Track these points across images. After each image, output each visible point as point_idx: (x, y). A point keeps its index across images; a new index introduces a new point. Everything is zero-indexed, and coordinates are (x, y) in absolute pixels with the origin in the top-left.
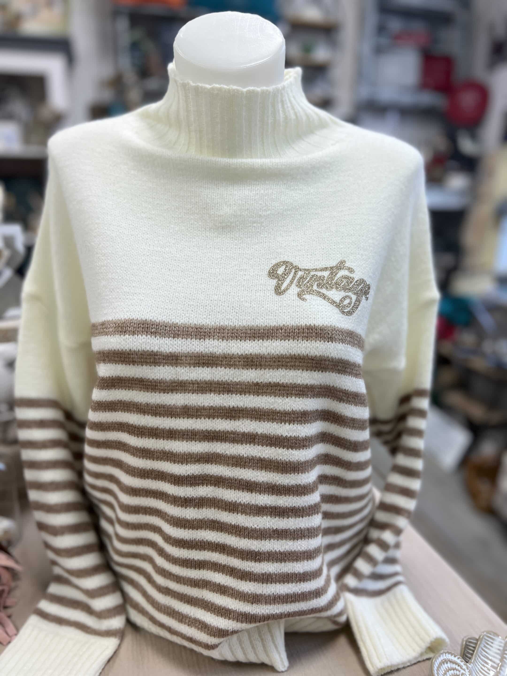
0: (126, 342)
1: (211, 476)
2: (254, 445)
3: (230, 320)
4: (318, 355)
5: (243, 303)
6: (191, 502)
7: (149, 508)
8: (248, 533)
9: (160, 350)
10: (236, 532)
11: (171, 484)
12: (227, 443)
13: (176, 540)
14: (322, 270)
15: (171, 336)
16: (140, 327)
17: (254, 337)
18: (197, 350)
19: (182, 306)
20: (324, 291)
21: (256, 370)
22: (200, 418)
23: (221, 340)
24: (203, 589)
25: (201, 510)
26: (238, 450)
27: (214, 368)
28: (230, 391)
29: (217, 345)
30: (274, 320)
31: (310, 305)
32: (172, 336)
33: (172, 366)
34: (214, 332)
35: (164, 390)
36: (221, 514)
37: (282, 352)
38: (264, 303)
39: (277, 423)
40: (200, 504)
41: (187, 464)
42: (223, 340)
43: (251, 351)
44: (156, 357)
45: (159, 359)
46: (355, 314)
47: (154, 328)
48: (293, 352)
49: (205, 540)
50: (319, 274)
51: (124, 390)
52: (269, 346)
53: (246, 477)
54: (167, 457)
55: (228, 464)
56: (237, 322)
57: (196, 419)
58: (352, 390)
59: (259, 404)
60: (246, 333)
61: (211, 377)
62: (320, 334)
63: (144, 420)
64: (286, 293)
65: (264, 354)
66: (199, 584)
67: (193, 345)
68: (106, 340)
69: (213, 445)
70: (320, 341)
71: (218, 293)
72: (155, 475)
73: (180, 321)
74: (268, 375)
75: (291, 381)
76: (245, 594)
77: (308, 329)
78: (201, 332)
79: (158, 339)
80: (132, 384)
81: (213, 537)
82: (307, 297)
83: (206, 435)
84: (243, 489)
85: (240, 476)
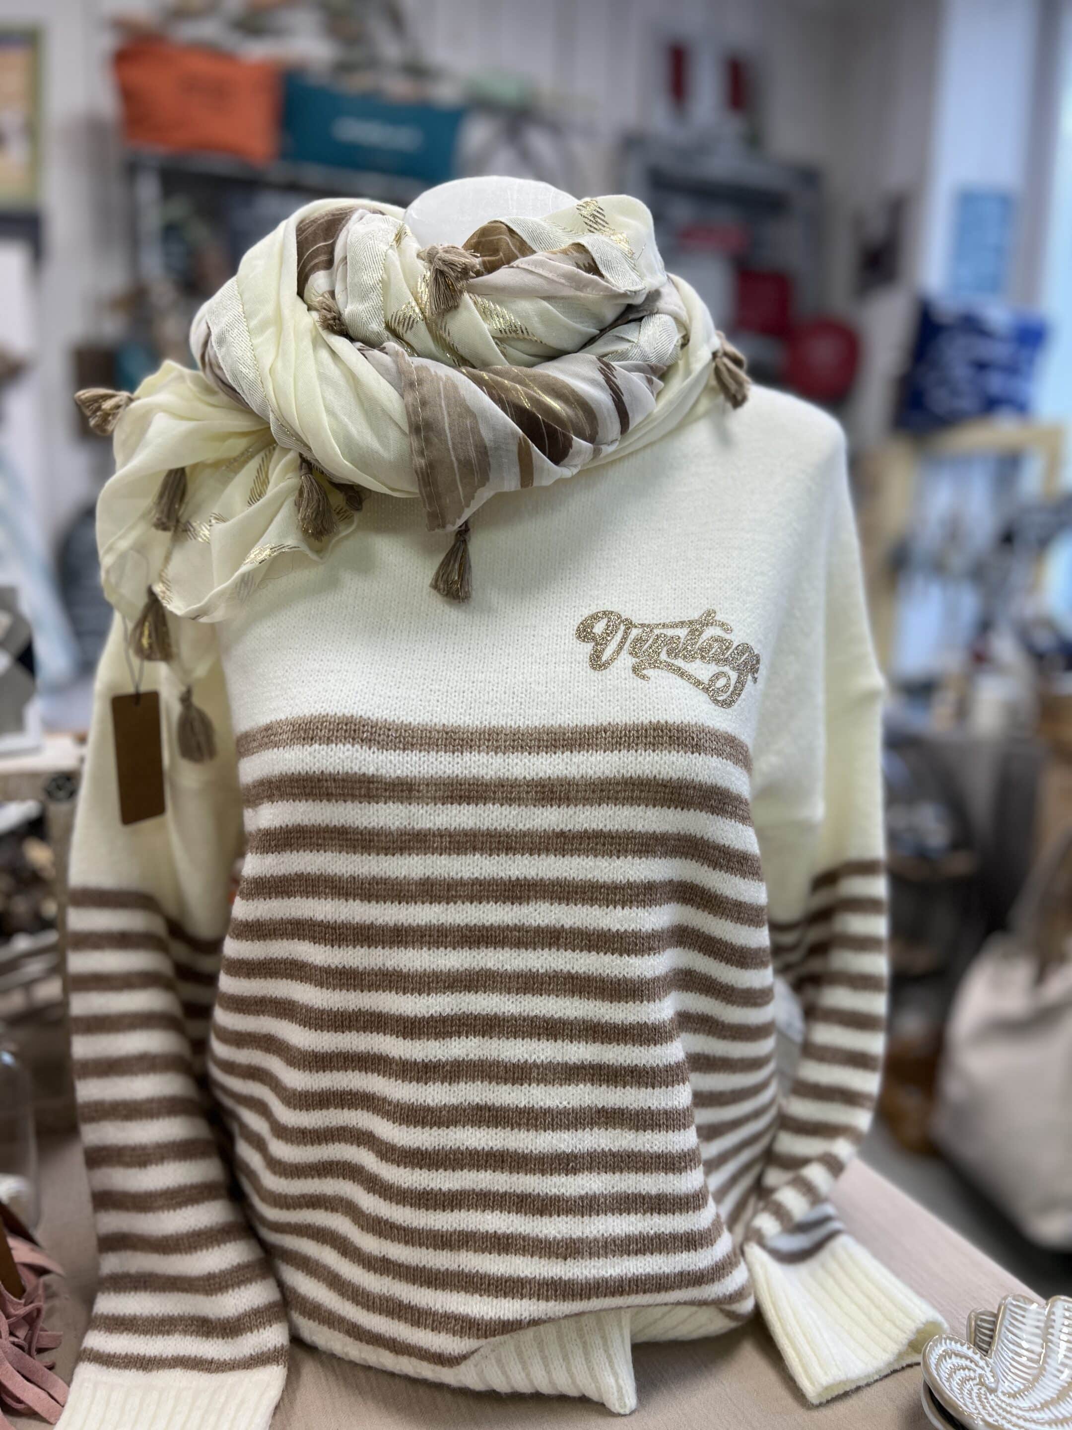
0: (315, 757)
1: (476, 1016)
2: (558, 950)
3: (510, 717)
4: (675, 777)
5: (533, 686)
6: (437, 1070)
7: (350, 1093)
8: (553, 1120)
9: (379, 774)
10: (528, 1120)
11: (397, 1037)
12: (507, 949)
13: (406, 1152)
14: (674, 625)
15: (399, 748)
16: (342, 728)
17: (555, 747)
18: (449, 772)
19: (419, 693)
20: (680, 662)
21: (559, 807)
22: (455, 903)
23: (493, 753)
24: (459, 1250)
25: (455, 1087)
26: (527, 961)
27: (481, 805)
28: (511, 848)
29: (486, 762)
30: (591, 716)
31: (656, 688)
32: (401, 746)
33: (402, 803)
34: (479, 740)
35: (386, 849)
36: (496, 1089)
37: (607, 773)
38: (571, 684)
39: (600, 906)
40: (453, 1074)
41: (428, 994)
42: (496, 753)
43: (549, 772)
44: (371, 786)
45: (377, 789)
46: (735, 706)
47: (367, 731)
48: (628, 772)
49: (463, 1148)
50: (670, 632)
51: (308, 852)
52: (583, 763)
53: (543, 1012)
54: (390, 982)
55: (509, 989)
56: (522, 720)
57: (448, 903)
58: (736, 847)
59: (566, 871)
60: (539, 741)
61: (475, 824)
62: (678, 738)
63: (346, 910)
64: (611, 667)
65: (574, 778)
66: (451, 1241)
67: (441, 762)
68: (275, 757)
69: (479, 954)
70: (678, 752)
71: (485, 668)
72: (364, 1022)
73: (415, 720)
74: (582, 816)
75: (625, 827)
76: (550, 1243)
77: (654, 730)
78: (455, 740)
79: (374, 753)
80: (324, 838)
81: (480, 1139)
82: (649, 672)
83: (466, 936)
84: (539, 1035)
85: (533, 1011)
